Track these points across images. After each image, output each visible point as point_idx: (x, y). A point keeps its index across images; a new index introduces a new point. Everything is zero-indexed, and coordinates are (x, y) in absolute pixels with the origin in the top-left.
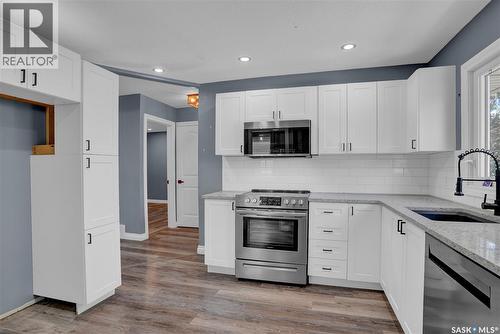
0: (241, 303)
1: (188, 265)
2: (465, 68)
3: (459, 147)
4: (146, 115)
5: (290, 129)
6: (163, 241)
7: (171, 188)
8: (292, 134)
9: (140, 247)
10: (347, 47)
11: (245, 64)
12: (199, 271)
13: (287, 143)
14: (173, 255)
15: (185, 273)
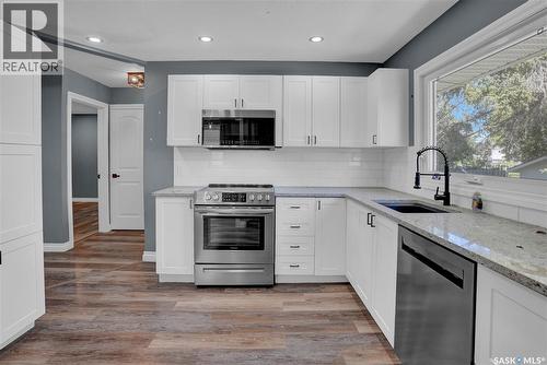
0: (206, 314)
1: (133, 276)
2: (418, 72)
3: (412, 143)
4: (69, 93)
5: (245, 119)
6: (95, 250)
7: (102, 184)
8: (247, 125)
9: (63, 260)
10: (315, 40)
11: (206, 45)
12: (147, 281)
13: (241, 134)
14: (112, 266)
15: (130, 286)
